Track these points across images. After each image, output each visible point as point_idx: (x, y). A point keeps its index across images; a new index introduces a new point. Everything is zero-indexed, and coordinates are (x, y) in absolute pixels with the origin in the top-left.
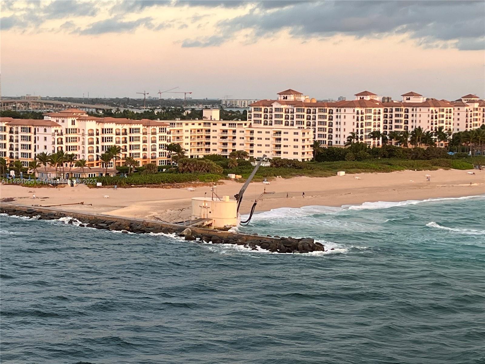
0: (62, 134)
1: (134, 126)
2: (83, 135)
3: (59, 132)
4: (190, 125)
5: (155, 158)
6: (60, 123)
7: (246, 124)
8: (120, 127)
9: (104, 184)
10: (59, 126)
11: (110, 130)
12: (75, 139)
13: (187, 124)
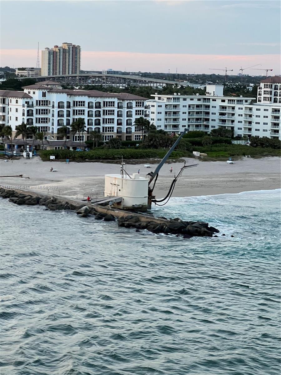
0: (32, 106)
1: (107, 100)
2: (53, 107)
3: (30, 103)
4: (188, 100)
5: (130, 132)
6: (31, 95)
7: (246, 101)
8: (94, 100)
9: (58, 158)
10: (31, 98)
11: (82, 103)
12: (46, 112)
13: (185, 99)
